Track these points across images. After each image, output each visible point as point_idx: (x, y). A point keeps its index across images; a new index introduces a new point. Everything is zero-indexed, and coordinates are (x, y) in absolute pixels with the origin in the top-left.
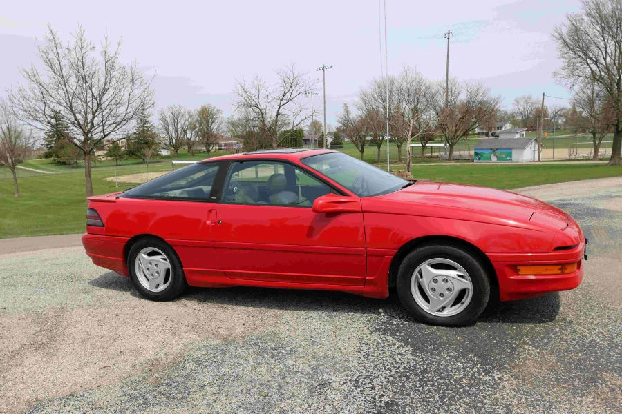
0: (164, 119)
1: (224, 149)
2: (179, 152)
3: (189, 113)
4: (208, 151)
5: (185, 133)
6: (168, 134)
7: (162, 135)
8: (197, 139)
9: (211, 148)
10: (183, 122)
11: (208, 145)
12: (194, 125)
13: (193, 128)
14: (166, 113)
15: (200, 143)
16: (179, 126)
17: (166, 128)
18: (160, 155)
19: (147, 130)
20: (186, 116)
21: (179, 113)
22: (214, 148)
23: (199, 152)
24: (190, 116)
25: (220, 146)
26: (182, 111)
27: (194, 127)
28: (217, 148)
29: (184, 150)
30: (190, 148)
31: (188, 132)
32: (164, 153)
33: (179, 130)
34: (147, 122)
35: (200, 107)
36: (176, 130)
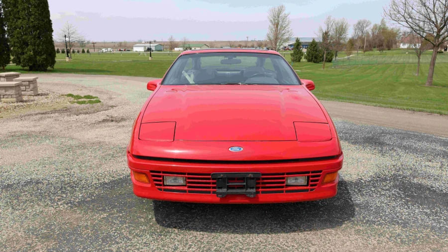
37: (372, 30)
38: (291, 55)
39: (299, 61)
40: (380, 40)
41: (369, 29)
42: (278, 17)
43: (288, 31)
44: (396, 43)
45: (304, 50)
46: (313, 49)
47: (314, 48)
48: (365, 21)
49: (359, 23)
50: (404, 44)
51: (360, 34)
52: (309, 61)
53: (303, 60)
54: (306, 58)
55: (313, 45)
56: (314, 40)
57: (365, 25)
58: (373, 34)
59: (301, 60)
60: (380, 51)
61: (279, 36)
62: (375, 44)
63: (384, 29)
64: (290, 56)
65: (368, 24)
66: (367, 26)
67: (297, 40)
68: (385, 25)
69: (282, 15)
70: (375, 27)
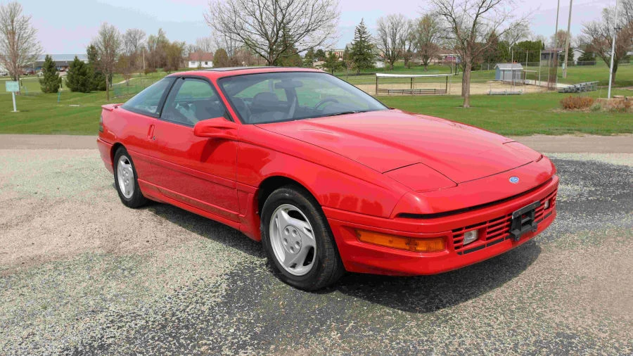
0: (382, 29)
1: (445, 63)
2: (395, 64)
3: (410, 22)
4: (426, 64)
5: (403, 43)
6: (385, 45)
7: (380, 47)
8: (415, 51)
9: (428, 61)
10: (403, 32)
11: (426, 57)
12: (415, 36)
13: (412, 37)
14: (385, 24)
15: (417, 55)
16: (398, 37)
17: (384, 40)
18: (374, 67)
19: (364, 41)
20: (406, 26)
21: (398, 23)
22: (433, 61)
23: (417, 65)
24: (410, 26)
25: (440, 58)
26: (402, 21)
27: (414, 38)
28: (437, 61)
29: (400, 62)
30: (406, 60)
31: (407, 43)
32: (379, 65)
33: (397, 41)
34: (364, 33)
35: (422, 16)
36: (394, 41)
37: (149, 43)
38: (41, 82)
39: (56, 91)
40: (162, 58)
41: (143, 42)
42: (12, 21)
43: (34, 45)
44: (182, 62)
45: (63, 75)
46: (77, 72)
47: (79, 70)
48: (136, 32)
49: (130, 34)
50: (193, 63)
51: (133, 49)
52: (74, 90)
53: (63, 88)
54: (68, 85)
55: (76, 66)
56: (76, 57)
57: (137, 37)
58: (151, 48)
59: (61, 90)
60: (166, 71)
61: (20, 52)
62: (156, 62)
63: (163, 42)
64: (39, 85)
65: (142, 35)
66: (140, 38)
67: (48, 59)
68: (164, 37)
69: (18, 18)
70: (152, 40)
